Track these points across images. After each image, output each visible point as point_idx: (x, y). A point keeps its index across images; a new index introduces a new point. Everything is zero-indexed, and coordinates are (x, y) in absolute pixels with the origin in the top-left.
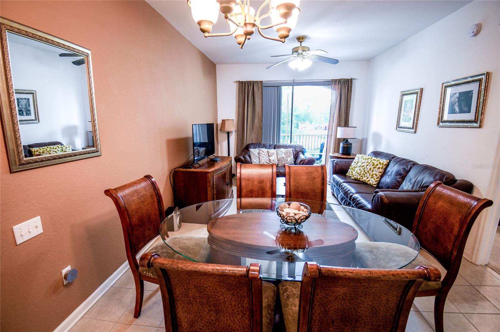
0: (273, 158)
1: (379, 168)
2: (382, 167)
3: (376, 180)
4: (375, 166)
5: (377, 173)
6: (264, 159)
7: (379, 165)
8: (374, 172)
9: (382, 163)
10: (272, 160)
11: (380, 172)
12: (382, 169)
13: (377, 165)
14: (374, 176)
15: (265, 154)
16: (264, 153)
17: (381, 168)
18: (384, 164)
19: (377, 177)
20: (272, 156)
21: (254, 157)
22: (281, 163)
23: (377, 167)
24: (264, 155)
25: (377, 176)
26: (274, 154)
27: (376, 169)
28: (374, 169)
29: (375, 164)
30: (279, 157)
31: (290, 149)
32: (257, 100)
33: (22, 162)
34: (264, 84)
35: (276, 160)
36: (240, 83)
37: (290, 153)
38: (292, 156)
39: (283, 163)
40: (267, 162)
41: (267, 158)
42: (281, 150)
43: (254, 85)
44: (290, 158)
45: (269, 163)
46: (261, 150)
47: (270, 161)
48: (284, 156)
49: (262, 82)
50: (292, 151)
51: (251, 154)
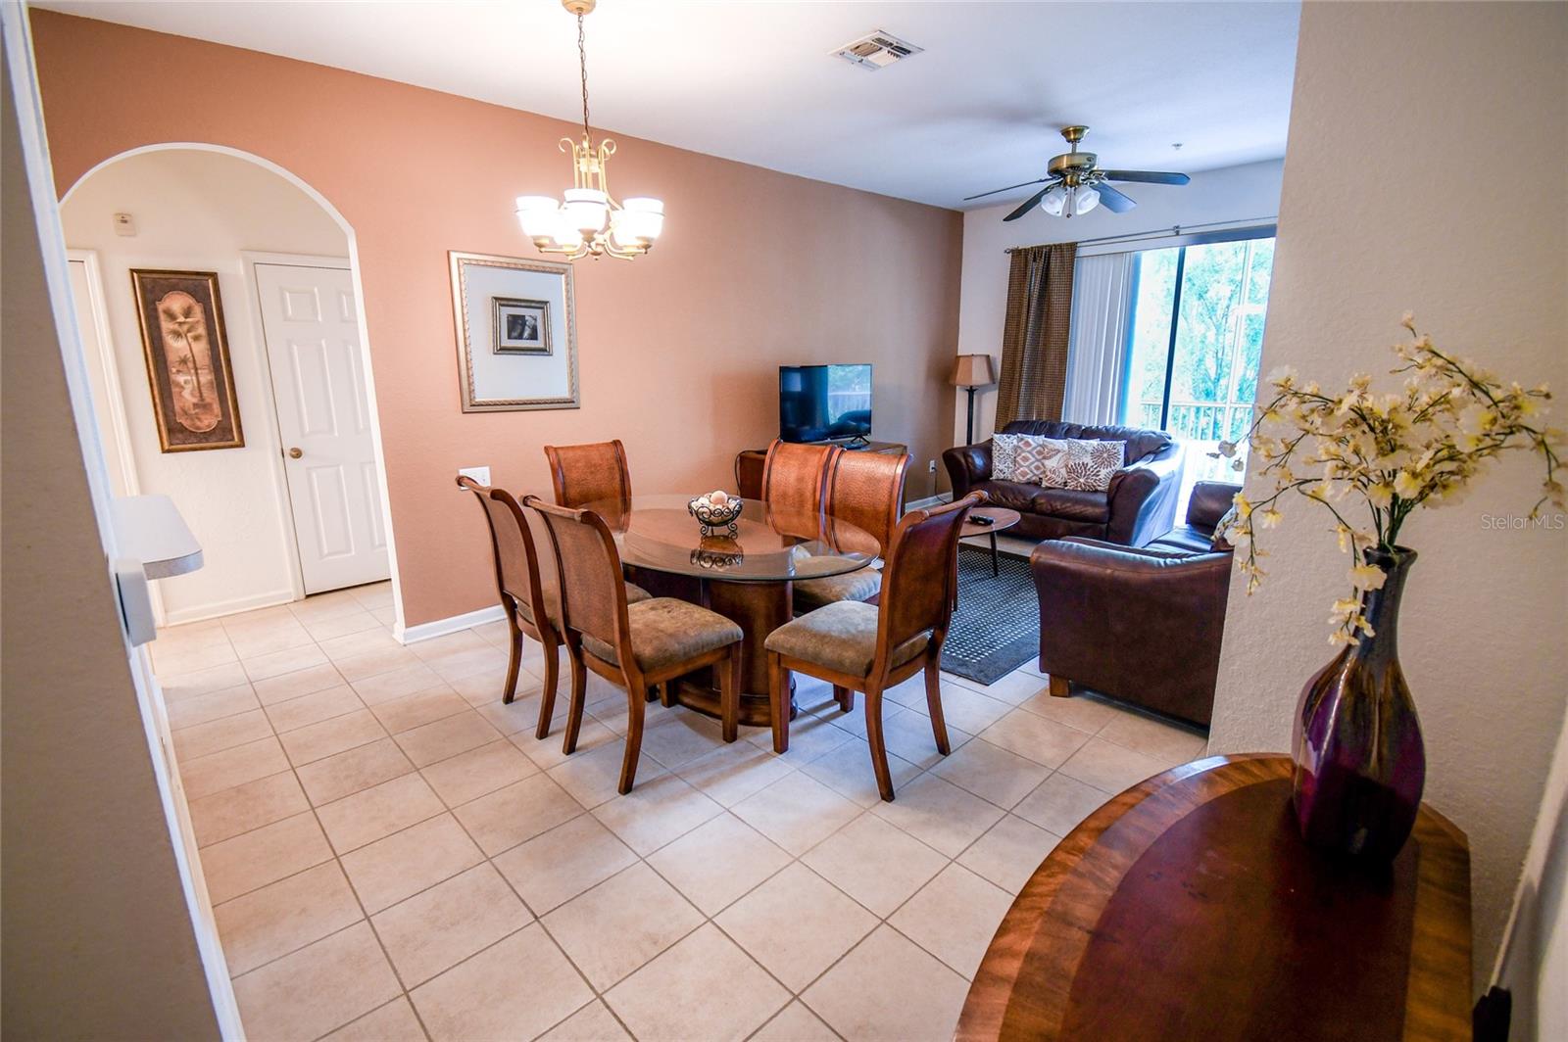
0: (1055, 465)
6: (1027, 463)
10: (1050, 471)
15: (1034, 452)
16: (1029, 449)
20: (1050, 457)
21: (1001, 457)
22: (1076, 480)
24: (1029, 452)
26: (1060, 455)
30: (1071, 463)
31: (1114, 442)
32: (1056, 298)
33: (474, 403)
34: (1082, 252)
35: (1063, 471)
36: (1017, 253)
37: (1113, 456)
38: (1118, 463)
39: (1082, 480)
40: (1035, 475)
41: (1036, 464)
42: (1083, 442)
43: (1049, 257)
44: (1109, 469)
45: (1041, 476)
46: (1022, 439)
47: (1044, 472)
48: (1088, 460)
49: (1073, 247)
50: (1123, 448)
51: (994, 448)
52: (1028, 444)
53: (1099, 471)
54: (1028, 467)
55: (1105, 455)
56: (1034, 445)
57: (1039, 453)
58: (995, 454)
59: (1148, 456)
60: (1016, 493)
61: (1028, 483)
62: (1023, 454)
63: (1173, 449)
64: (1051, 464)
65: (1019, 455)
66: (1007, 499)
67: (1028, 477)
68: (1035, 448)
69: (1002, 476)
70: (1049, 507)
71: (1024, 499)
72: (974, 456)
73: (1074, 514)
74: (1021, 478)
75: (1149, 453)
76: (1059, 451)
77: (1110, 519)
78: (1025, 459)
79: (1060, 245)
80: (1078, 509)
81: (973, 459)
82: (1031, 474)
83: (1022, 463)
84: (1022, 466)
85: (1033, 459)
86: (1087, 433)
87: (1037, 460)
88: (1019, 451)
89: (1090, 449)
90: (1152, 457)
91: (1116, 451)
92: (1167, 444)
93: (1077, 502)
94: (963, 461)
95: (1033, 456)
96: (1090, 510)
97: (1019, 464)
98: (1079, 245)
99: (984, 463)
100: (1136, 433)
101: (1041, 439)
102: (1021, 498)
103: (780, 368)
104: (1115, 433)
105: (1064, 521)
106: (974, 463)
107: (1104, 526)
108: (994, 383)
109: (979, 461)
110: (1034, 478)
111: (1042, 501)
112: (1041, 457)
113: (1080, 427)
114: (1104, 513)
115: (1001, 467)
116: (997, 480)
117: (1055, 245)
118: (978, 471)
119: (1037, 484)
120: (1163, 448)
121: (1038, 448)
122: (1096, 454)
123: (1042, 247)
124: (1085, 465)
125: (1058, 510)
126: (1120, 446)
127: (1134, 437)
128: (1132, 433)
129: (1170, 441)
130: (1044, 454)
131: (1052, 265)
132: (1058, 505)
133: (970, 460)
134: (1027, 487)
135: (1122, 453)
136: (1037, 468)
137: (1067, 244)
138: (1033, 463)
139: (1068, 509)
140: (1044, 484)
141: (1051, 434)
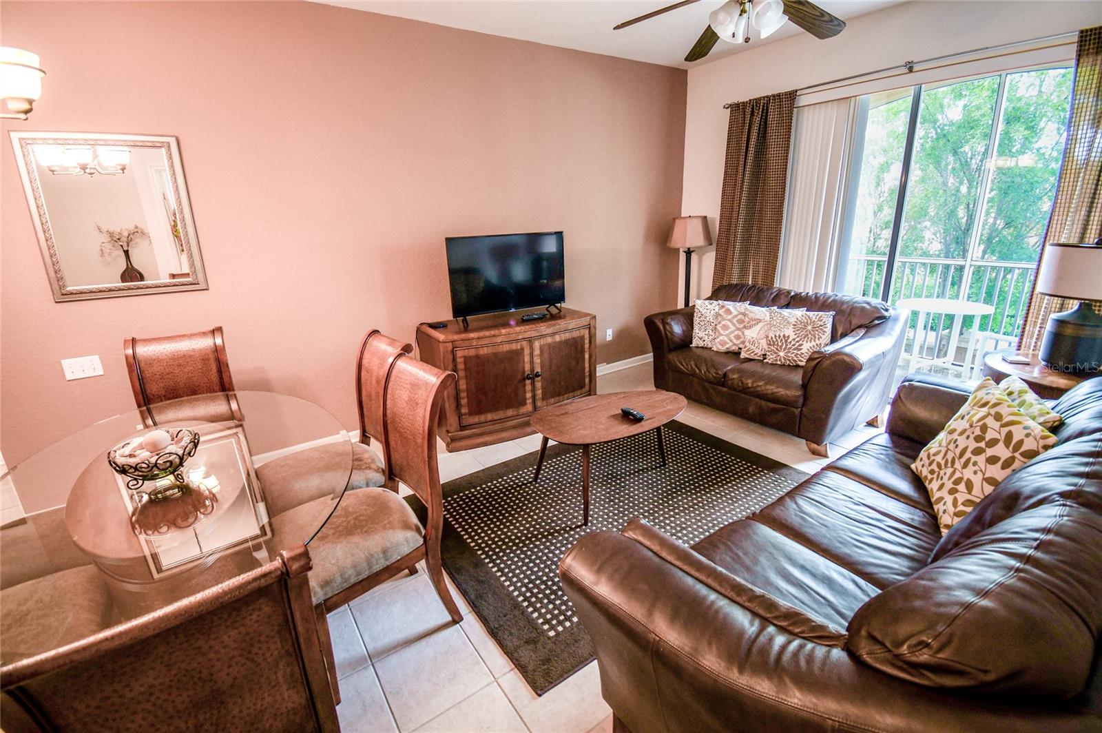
0: (754, 335)
1: (992, 460)
2: (1006, 461)
3: (961, 508)
4: (982, 445)
5: (977, 480)
6: (727, 332)
7: (1001, 444)
8: (968, 473)
9: (1014, 441)
10: (749, 341)
11: (990, 481)
12: (1003, 468)
13: (993, 443)
14: (962, 487)
15: (734, 321)
16: (729, 317)
17: (1000, 464)
18: (1022, 449)
19: (969, 497)
20: (750, 327)
21: (702, 323)
22: (775, 353)
23: (990, 452)
24: (729, 320)
25: (970, 492)
26: (760, 325)
27: (981, 459)
28: (974, 458)
29: (990, 435)
30: (771, 335)
31: (821, 313)
32: (773, 153)
33: (64, 292)
34: (802, 101)
35: (764, 343)
36: (736, 108)
37: (818, 328)
38: (823, 337)
39: (782, 354)
40: (735, 344)
41: (736, 333)
42: (786, 312)
43: (767, 109)
44: (813, 343)
45: (741, 346)
46: (723, 307)
47: (743, 342)
48: (789, 332)
49: (792, 96)
50: (831, 320)
51: (695, 315)
52: (728, 312)
53: (801, 345)
54: (727, 336)
55: (809, 328)
56: (735, 313)
57: (741, 321)
58: (696, 320)
59: (858, 330)
60: (709, 364)
61: (728, 353)
62: (723, 323)
63: (890, 323)
64: (751, 334)
65: (720, 323)
66: (700, 371)
67: (728, 346)
68: (736, 316)
69: (701, 344)
70: (740, 384)
71: (716, 374)
72: (673, 323)
73: (767, 394)
74: (720, 347)
75: (860, 327)
76: (760, 321)
77: (804, 405)
78: (725, 327)
79: (779, 95)
80: (771, 389)
81: (670, 325)
82: (731, 344)
83: (722, 332)
84: (722, 335)
85: (733, 328)
86: (795, 301)
87: (738, 329)
88: (720, 319)
89: (793, 320)
90: (862, 332)
91: (822, 323)
92: (883, 317)
93: (771, 380)
94: (662, 328)
95: (734, 325)
96: (782, 392)
97: (719, 332)
98: (798, 93)
99: (684, 331)
100: (848, 302)
101: (745, 306)
102: (712, 371)
103: (446, 239)
104: (825, 301)
105: (758, 400)
106: (672, 332)
107: (797, 411)
108: (711, 244)
109: (677, 329)
110: (734, 348)
111: (736, 376)
112: (742, 326)
113: (789, 292)
114: (799, 396)
115: (701, 334)
116: (697, 347)
117: (774, 96)
118: (676, 339)
119: (736, 354)
120: (877, 322)
121: (739, 317)
122: (800, 326)
123: (759, 99)
124: (786, 338)
125: (749, 388)
126: (827, 318)
127: (845, 307)
128: (843, 303)
129: (886, 314)
130: (745, 323)
131: (770, 117)
132: (749, 382)
133: (668, 327)
134: (722, 360)
135: (829, 326)
136: (738, 337)
137: (786, 94)
138: (733, 332)
139: (759, 389)
140: (743, 355)
141: (756, 301)
